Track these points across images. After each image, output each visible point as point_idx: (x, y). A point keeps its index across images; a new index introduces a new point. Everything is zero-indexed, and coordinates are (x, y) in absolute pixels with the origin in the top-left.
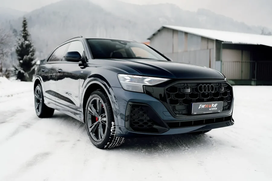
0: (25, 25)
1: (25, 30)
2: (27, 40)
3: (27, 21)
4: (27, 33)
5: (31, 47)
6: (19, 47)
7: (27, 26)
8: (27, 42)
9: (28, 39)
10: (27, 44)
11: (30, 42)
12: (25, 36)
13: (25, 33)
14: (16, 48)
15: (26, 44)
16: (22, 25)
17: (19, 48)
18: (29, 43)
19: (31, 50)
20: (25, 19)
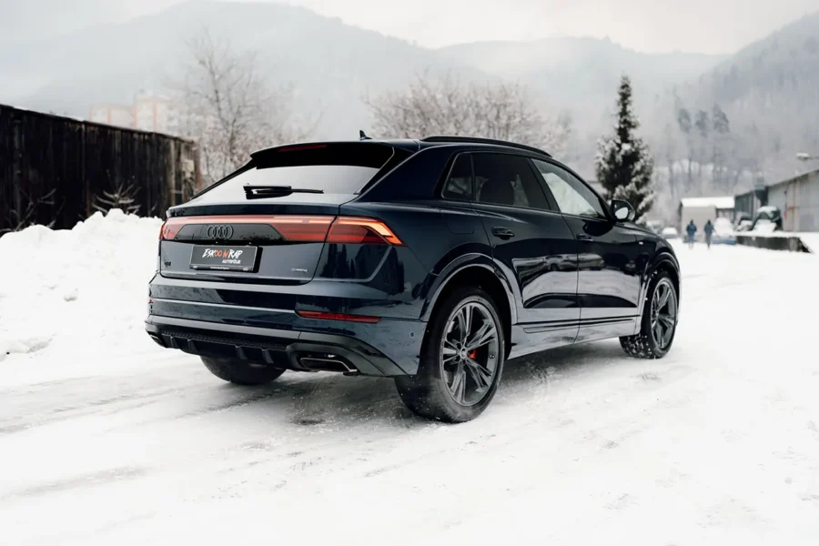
0: (625, 97)
1: (624, 113)
2: (627, 142)
3: (631, 85)
4: (628, 119)
5: (637, 160)
6: (603, 162)
7: (629, 98)
8: (626, 147)
9: (630, 138)
10: (626, 152)
11: (636, 145)
12: (625, 128)
13: (625, 122)
14: (598, 166)
15: (622, 152)
16: (619, 97)
17: (606, 166)
18: (633, 150)
19: (638, 167)
20: (626, 82)
